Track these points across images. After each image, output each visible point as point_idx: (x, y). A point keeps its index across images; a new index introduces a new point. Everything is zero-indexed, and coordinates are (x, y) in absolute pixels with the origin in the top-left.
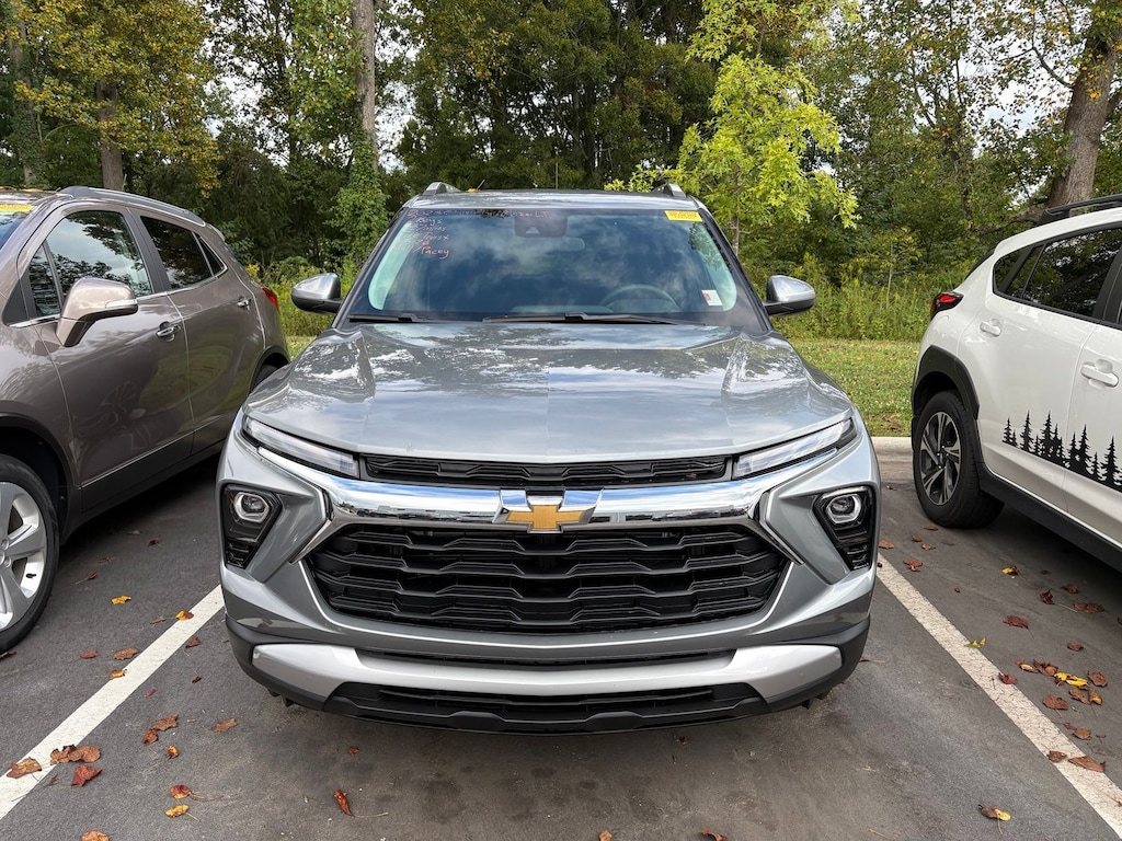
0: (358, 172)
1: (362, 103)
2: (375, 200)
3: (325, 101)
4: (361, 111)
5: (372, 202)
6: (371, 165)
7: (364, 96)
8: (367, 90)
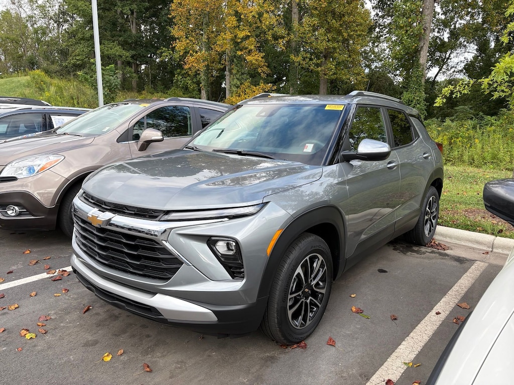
0: (413, 84)
1: (420, 50)
2: (420, 97)
3: (402, 51)
4: (420, 54)
5: (418, 98)
6: (420, 80)
7: (422, 47)
8: (424, 44)
